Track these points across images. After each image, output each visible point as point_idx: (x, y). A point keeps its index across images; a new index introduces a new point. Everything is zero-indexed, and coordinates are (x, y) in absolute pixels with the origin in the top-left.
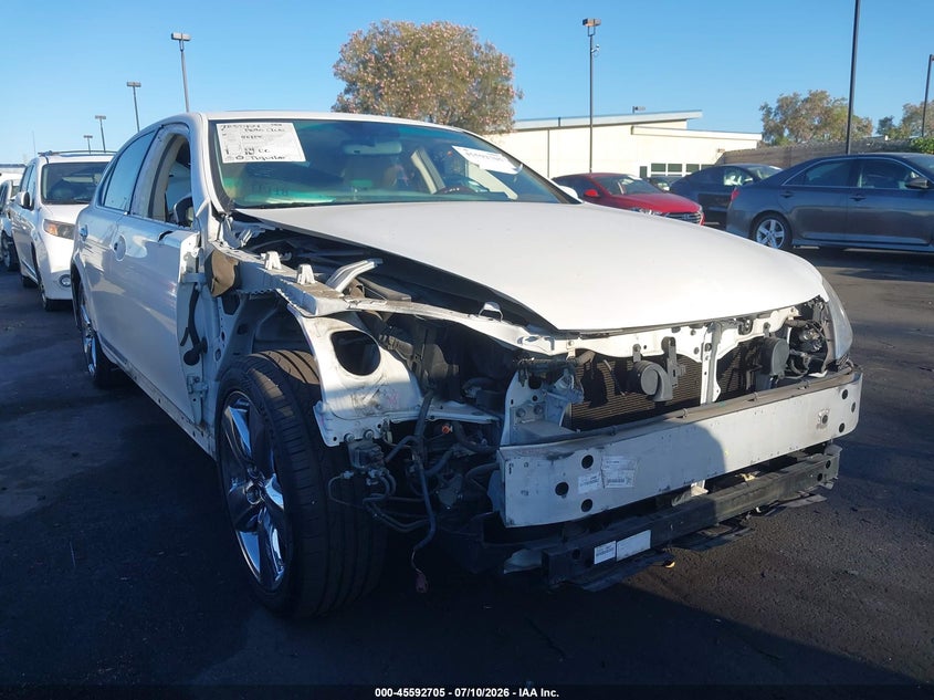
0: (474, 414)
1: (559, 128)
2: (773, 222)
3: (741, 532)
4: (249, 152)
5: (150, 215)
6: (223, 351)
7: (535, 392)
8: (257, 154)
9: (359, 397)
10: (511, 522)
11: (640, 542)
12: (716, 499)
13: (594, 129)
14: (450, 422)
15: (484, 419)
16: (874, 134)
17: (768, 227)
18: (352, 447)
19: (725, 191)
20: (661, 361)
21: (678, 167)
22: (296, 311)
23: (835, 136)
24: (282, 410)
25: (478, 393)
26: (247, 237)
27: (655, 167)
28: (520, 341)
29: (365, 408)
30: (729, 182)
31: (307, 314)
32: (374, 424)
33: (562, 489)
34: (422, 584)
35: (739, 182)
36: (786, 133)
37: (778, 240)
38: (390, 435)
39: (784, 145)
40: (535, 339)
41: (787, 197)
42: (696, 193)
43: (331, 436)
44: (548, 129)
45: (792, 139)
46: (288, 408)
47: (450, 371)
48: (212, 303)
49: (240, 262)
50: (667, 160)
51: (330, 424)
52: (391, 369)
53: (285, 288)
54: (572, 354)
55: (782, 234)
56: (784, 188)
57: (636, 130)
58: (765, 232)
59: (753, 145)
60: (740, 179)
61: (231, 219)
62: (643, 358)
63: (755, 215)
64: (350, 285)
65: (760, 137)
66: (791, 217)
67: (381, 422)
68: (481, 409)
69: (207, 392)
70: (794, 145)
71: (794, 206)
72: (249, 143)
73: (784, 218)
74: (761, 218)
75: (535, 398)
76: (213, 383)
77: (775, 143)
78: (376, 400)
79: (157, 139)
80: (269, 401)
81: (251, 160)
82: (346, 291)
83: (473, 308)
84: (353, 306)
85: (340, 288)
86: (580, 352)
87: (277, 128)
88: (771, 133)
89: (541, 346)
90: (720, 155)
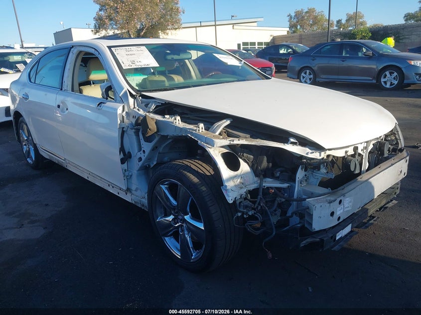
0: (280, 183)
1: (201, 26)
2: (308, 71)
3: (375, 219)
4: (133, 62)
5: (73, 90)
6: (143, 159)
7: (306, 173)
8: (138, 64)
9: (235, 181)
10: (314, 229)
11: (348, 229)
12: (369, 208)
13: (217, 27)
14: (272, 188)
15: (285, 185)
16: (335, 28)
17: (306, 73)
18: (238, 202)
19: (280, 56)
20: (353, 156)
21: (254, 44)
22: (204, 145)
23: (319, 28)
24: (202, 188)
25: (280, 174)
26: (153, 107)
27: (245, 44)
28: (307, 154)
29: (238, 185)
30: (282, 51)
31: (210, 146)
32: (243, 191)
33: (332, 214)
34: (270, 256)
35: (285, 52)
36: (299, 27)
37: (310, 79)
38: (249, 195)
39: (299, 33)
40: (313, 152)
41: (313, 60)
42: (268, 57)
43: (230, 199)
44: (196, 27)
45: (301, 30)
46: (203, 187)
47: (268, 166)
48: (134, 137)
49: (156, 120)
50: (249, 40)
51: (230, 194)
52: (244, 167)
53: (191, 133)
54: (325, 157)
55: (312, 76)
56: (312, 56)
57: (235, 27)
58: (304, 75)
59: (285, 33)
60: (286, 50)
61: (140, 98)
62: (348, 156)
63: (300, 68)
64: (221, 131)
65: (288, 29)
66: (315, 68)
67: (245, 190)
68: (283, 181)
69: (131, 176)
70: (303, 33)
71: (317, 64)
72: (132, 58)
73: (313, 69)
74: (302, 69)
75: (306, 175)
76: (136, 172)
77: (294, 32)
78: (242, 181)
79: (71, 53)
80: (194, 184)
81: (135, 67)
82: (220, 134)
83: (285, 141)
84: (232, 142)
85: (217, 133)
86: (328, 156)
87: (139, 49)
88: (292, 27)
89: (316, 155)
90: (272, 38)
